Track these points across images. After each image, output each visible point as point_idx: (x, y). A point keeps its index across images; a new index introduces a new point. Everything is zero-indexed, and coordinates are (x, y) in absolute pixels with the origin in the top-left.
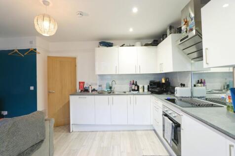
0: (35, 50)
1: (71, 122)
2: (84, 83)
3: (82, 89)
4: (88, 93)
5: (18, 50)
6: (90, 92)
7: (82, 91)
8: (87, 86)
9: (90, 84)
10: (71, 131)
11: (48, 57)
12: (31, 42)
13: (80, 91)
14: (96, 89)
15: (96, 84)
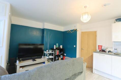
0: (77, 29)
1: (94, 68)
2: (101, 46)
3: (100, 50)
4: (105, 53)
5: (70, 30)
6: (107, 52)
7: (100, 51)
8: (104, 48)
9: (106, 47)
10: (93, 73)
11: (82, 32)
12: (75, 27)
13: (99, 51)
14: (111, 51)
15: (112, 48)
